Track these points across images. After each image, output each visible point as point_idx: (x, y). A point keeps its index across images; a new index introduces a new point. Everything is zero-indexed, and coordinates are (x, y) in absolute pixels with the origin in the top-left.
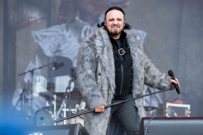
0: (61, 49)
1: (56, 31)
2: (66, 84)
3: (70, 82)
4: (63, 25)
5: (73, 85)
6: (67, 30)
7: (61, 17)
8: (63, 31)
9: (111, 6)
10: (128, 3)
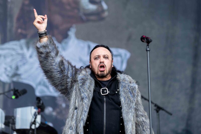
1: (13, 49)
4: (23, 41)
6: (28, 48)
8: (22, 48)
9: (84, 18)
10: (106, 14)
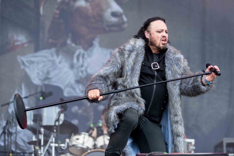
0: (50, 76)
1: (45, 57)
2: (55, 117)
3: (59, 114)
4: (53, 50)
5: (62, 117)
6: (58, 55)
7: (50, 41)
8: (52, 56)
9: (107, 29)
10: (126, 25)
